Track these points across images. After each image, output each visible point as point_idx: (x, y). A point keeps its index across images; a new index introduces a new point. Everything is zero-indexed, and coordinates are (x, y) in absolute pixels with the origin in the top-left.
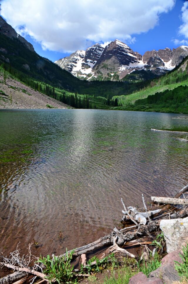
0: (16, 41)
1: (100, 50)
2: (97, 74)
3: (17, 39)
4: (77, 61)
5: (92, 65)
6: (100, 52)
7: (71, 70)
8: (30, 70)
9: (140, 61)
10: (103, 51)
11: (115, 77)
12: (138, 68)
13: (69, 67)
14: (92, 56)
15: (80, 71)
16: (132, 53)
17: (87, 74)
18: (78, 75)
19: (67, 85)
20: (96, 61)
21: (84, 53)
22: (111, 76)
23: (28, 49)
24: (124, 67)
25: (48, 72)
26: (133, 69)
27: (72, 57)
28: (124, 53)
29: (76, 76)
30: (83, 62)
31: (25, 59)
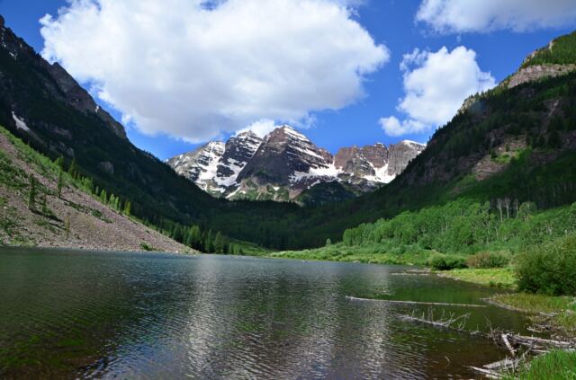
0: (92, 117)
1: (254, 143)
2: (247, 187)
3: (95, 115)
4: (209, 162)
5: (238, 170)
6: (253, 146)
7: (196, 176)
8: (115, 173)
9: (329, 165)
10: (259, 145)
11: (282, 194)
12: (326, 177)
13: (193, 171)
14: (238, 153)
15: (213, 179)
16: (314, 151)
17: (227, 185)
18: (208, 187)
19: (187, 207)
20: (245, 163)
21: (222, 147)
22: (274, 192)
23: (115, 134)
24: (299, 176)
25: (151, 180)
26: (315, 179)
27: (200, 153)
28: (299, 149)
29: (206, 189)
30: (221, 163)
31: (105, 151)
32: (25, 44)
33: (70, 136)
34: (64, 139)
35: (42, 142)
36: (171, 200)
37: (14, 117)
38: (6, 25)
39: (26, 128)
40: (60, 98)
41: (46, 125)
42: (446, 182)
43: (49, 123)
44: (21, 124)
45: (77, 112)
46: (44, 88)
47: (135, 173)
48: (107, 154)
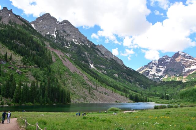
1: (168, 59)
2: (167, 75)
3: (113, 59)
4: (152, 68)
5: (163, 70)
6: (168, 60)
7: (148, 73)
8: (118, 77)
10: (170, 60)
11: (180, 77)
13: (147, 71)
14: (162, 63)
15: (155, 74)
16: (192, 59)
17: (160, 75)
18: (153, 77)
19: (142, 85)
20: (165, 67)
21: (157, 62)
22: (177, 76)
24: (186, 69)
25: (130, 78)
26: (194, 70)
27: (149, 65)
28: (185, 59)
29: (152, 77)
30: (157, 68)
31: (115, 70)
32: (92, 43)
33: (105, 68)
34: (103, 69)
35: (97, 70)
36: (137, 84)
37: (90, 64)
38: (88, 39)
39: (93, 67)
40: (102, 56)
41: (98, 65)
43: (99, 65)
44: (92, 66)
45: (108, 59)
46: (97, 54)
47: (125, 76)
48: (116, 71)
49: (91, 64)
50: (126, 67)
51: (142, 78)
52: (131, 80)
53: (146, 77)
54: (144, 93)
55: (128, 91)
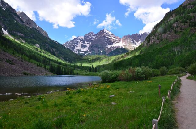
1: (94, 36)
2: (91, 51)
4: (78, 43)
5: (88, 45)
6: (93, 37)
7: (74, 49)
8: (40, 48)
9: (120, 42)
11: (104, 53)
12: (119, 46)
13: (73, 46)
14: (88, 39)
15: (80, 49)
16: (114, 37)
17: (85, 51)
19: (67, 59)
20: (91, 43)
21: (83, 37)
22: (101, 52)
24: (109, 46)
25: (54, 50)
26: (115, 47)
27: (75, 40)
28: (109, 37)
29: (77, 52)
30: (82, 43)
31: (37, 40)
32: (8, 5)
33: (24, 36)
34: (21, 37)
35: (13, 38)
36: (62, 57)
37: (3, 30)
39: (7, 34)
40: (22, 23)
41: (15, 33)
42: (158, 44)
43: (16, 31)
44: (6, 32)
45: (29, 28)
46: (15, 20)
47: (48, 48)
48: (37, 42)
49: (5, 29)
50: (50, 39)
51: (67, 51)
52: (55, 53)
53: (71, 51)
54: (68, 66)
55: (49, 62)
